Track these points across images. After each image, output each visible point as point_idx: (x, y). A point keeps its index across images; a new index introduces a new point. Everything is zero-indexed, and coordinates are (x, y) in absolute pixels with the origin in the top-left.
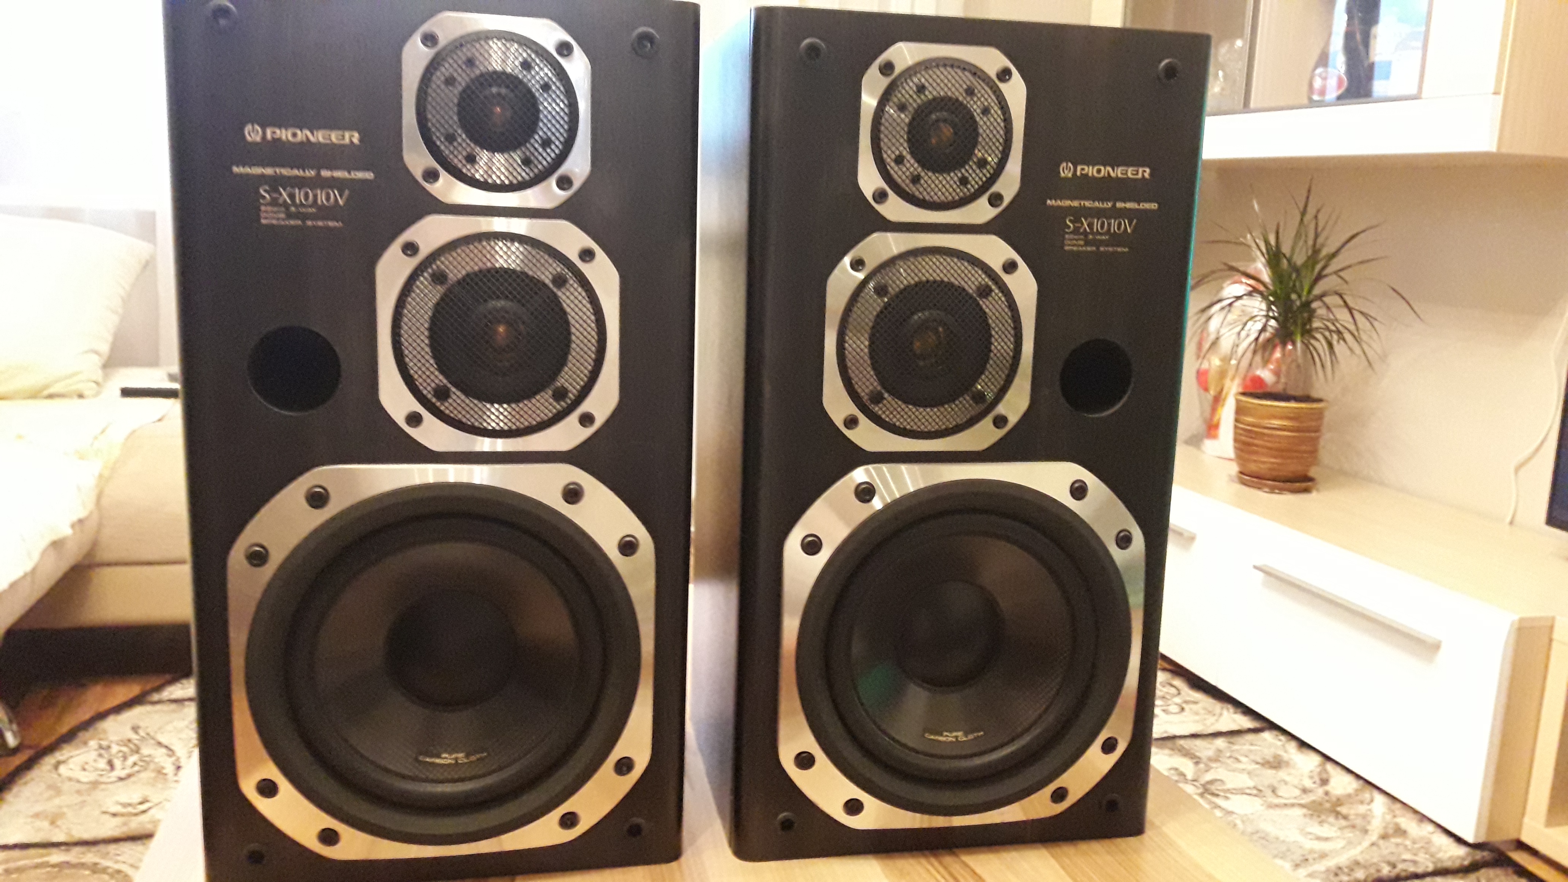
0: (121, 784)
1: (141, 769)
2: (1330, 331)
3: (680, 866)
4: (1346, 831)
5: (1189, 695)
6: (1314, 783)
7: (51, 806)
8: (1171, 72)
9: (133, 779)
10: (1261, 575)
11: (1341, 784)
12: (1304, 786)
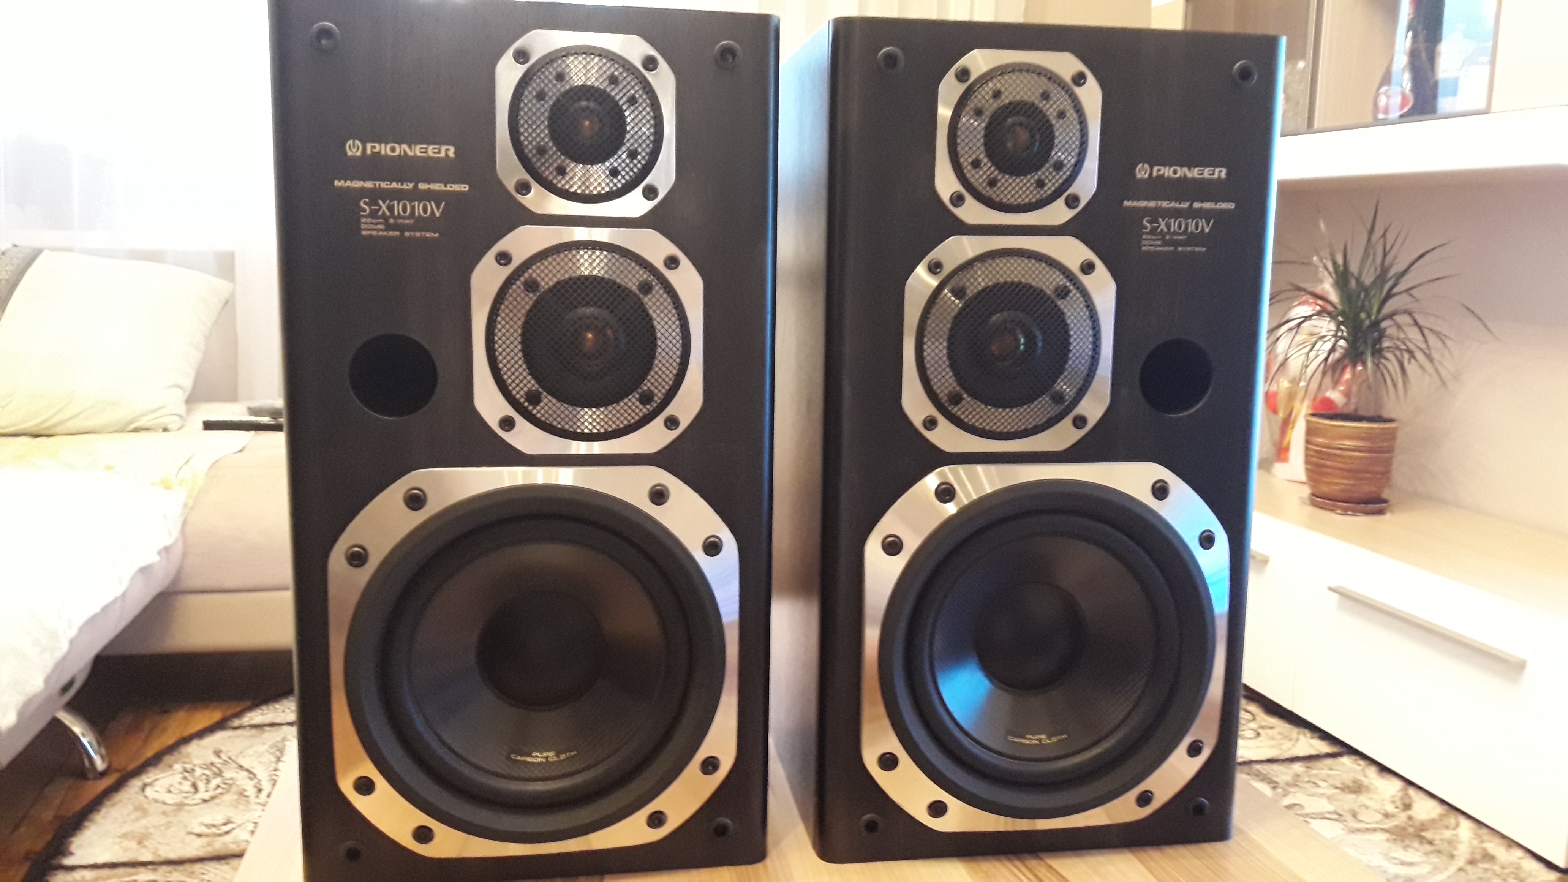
0: (204, 805)
1: (224, 791)
2: (1401, 350)
3: (766, 867)
4: (1432, 856)
5: (1265, 721)
6: (1397, 807)
7: (138, 827)
8: (1245, 74)
9: (217, 801)
10: (1336, 596)
11: (1424, 809)
12: (1385, 811)
